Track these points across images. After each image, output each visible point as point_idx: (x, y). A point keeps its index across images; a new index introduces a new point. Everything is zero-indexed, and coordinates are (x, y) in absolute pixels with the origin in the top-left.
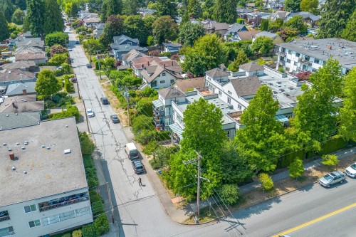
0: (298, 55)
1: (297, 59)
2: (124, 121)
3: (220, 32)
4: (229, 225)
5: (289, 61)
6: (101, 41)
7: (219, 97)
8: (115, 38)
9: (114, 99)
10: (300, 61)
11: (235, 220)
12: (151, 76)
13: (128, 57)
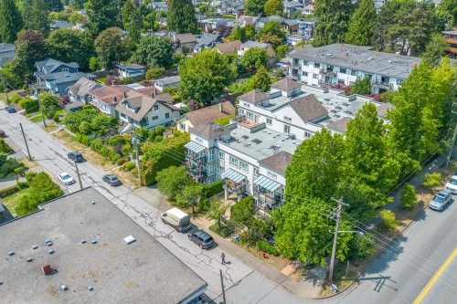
0: (317, 65)
1: (317, 71)
2: (126, 180)
3: (188, 46)
4: (374, 284)
5: (306, 74)
6: (15, 71)
7: (267, 126)
8: (37, 65)
9: (87, 153)
10: (322, 72)
11: (376, 275)
12: (137, 112)
13: (78, 89)
